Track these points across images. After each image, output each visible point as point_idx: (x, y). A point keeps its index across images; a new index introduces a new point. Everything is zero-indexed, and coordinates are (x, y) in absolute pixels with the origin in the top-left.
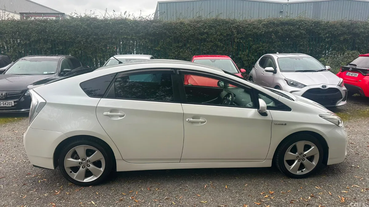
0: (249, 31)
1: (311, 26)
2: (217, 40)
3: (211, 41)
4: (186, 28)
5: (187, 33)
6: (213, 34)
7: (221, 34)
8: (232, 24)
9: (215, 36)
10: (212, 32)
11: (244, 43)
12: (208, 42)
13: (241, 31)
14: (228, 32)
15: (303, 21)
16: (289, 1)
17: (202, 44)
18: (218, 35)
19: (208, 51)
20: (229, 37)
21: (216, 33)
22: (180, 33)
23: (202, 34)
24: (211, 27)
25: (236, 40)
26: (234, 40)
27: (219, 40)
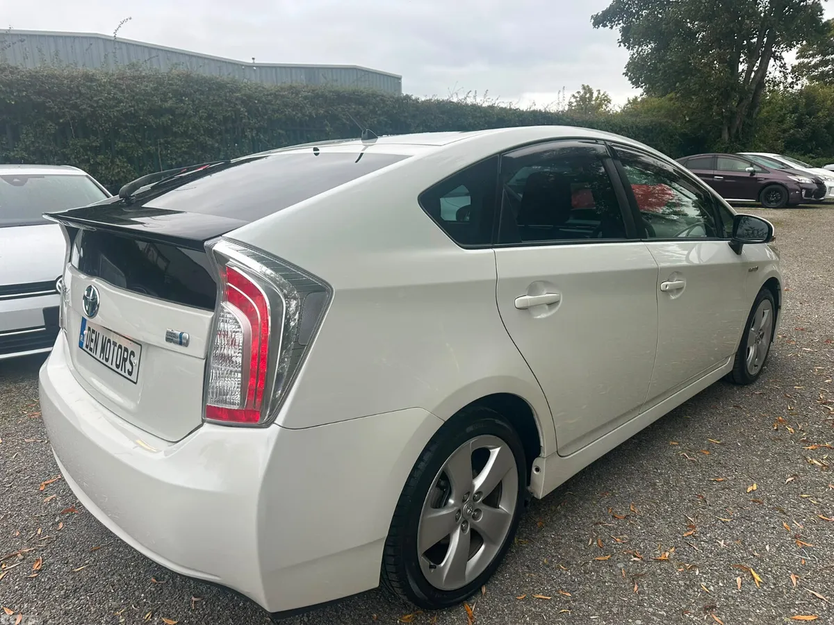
0: (273, 111)
1: (394, 107)
2: (202, 132)
3: (185, 134)
4: (109, 94)
5: (111, 107)
6: (188, 114)
7: (210, 116)
8: (232, 91)
9: (196, 120)
10: (185, 109)
11: (268, 141)
12: (175, 134)
13: (258, 110)
14: (226, 111)
15: (378, 96)
16: (256, 61)
17: (162, 141)
18: (201, 118)
19: (180, 160)
20: (230, 125)
21: (196, 111)
22: (91, 106)
23: (157, 112)
24: (179, 95)
25: (248, 133)
26: (243, 132)
27: (204, 131)
